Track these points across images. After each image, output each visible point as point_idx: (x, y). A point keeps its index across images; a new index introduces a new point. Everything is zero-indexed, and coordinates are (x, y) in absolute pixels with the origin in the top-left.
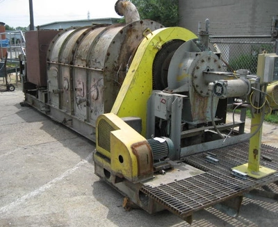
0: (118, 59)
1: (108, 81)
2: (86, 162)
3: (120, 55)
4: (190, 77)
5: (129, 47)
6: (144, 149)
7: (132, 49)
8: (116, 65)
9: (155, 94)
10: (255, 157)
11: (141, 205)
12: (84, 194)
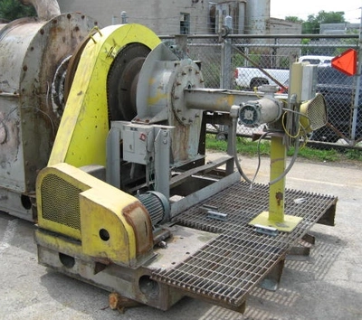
0: (40, 76)
1: (26, 112)
2: (7, 245)
3: (41, 68)
4: (169, 97)
5: (54, 56)
6: (139, 214)
7: (57, 59)
8: (37, 85)
9: (124, 127)
10: (279, 203)
11: (144, 300)
12: (36, 300)
